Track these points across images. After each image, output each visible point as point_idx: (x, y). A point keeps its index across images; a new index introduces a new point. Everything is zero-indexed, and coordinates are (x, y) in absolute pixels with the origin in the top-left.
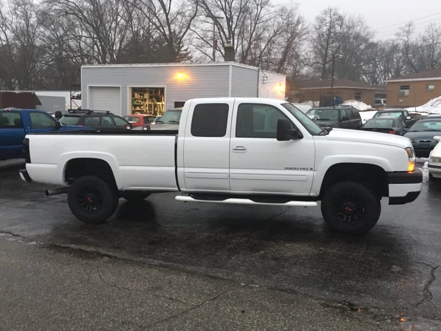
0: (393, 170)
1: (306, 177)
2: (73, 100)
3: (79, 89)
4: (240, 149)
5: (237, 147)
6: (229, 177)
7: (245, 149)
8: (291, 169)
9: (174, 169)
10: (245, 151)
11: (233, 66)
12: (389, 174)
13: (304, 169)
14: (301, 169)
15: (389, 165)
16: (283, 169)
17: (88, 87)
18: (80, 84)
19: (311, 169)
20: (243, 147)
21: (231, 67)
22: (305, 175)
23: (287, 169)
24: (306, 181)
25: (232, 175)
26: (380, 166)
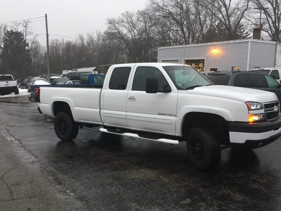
1: (170, 121)
4: (132, 98)
5: (131, 97)
6: (126, 118)
7: (135, 99)
8: (162, 114)
9: (99, 110)
11: (251, 42)
12: (229, 123)
13: (170, 115)
14: (168, 115)
15: (230, 116)
16: (157, 114)
17: (161, 61)
19: (175, 115)
20: (134, 97)
21: (250, 43)
22: (170, 120)
23: (159, 114)
24: (171, 124)
25: (128, 116)
26: (222, 116)
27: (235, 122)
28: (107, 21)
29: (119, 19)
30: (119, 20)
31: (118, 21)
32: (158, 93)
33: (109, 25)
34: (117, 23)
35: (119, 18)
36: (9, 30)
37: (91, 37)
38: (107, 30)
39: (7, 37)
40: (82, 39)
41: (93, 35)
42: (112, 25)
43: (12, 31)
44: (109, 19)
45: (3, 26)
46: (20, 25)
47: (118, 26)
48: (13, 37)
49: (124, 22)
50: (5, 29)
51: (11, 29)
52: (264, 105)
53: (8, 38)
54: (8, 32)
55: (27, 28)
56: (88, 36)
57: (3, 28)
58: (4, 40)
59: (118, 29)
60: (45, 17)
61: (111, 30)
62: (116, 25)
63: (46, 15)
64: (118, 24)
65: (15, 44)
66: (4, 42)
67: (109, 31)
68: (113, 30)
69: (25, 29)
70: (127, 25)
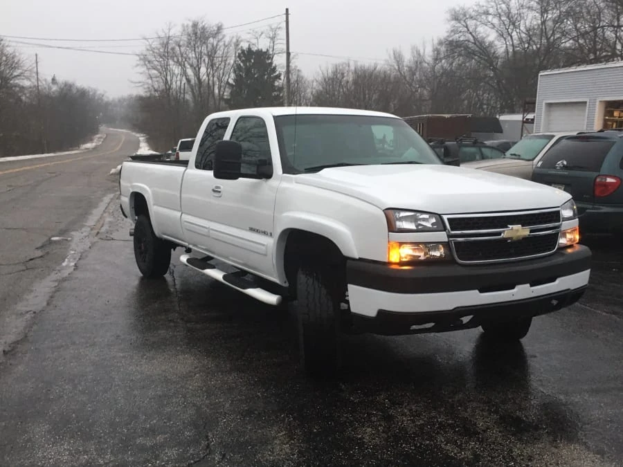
0: (357, 257)
1: (264, 248)
2: (525, 124)
3: (533, 111)
4: (217, 190)
5: (216, 187)
7: (220, 192)
8: (254, 230)
9: (181, 213)
10: (220, 194)
12: (348, 261)
13: (265, 233)
14: (262, 232)
15: (352, 245)
16: (246, 230)
17: (544, 104)
18: (535, 100)
19: (271, 234)
20: (220, 188)
22: (263, 245)
23: (252, 230)
24: (266, 255)
25: (211, 232)
26: (335, 241)
27: (360, 259)
28: (448, 16)
29: (476, 8)
30: (478, 11)
31: (473, 14)
32: (241, 179)
33: (453, 22)
34: (471, 18)
35: (476, 5)
36: (245, 48)
37: (419, 54)
38: (446, 35)
39: (242, 62)
40: (398, 58)
41: (424, 50)
42: (460, 23)
43: (249, 49)
44: (454, 10)
45: (234, 40)
46: (263, 35)
47: (476, 26)
48: (253, 61)
49: (490, 14)
50: (237, 44)
51: (249, 45)
52: (448, 219)
53: (242, 64)
54: (243, 51)
55: (275, 43)
56: (413, 52)
57: (233, 45)
58: (234, 69)
59: (475, 32)
60: (285, 16)
61: (457, 35)
62: (471, 23)
63: (287, 10)
64: (475, 19)
65: (256, 76)
66: (235, 72)
67: (451, 39)
68: (460, 34)
69: (272, 44)
70: (496, 21)
